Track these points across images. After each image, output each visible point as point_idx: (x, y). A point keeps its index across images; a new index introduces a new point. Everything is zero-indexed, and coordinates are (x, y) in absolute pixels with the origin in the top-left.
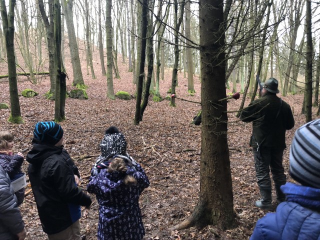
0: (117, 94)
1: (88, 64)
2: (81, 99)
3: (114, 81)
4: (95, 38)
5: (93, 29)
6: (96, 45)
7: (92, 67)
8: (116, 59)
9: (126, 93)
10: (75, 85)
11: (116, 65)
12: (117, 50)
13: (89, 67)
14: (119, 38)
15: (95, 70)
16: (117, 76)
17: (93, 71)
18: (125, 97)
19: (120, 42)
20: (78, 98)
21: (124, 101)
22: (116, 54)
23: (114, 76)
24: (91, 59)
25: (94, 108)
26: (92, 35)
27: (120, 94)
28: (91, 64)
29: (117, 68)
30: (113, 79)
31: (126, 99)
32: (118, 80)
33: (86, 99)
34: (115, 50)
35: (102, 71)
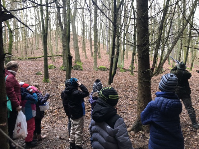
0: (99, 67)
1: (83, 50)
2: (79, 70)
3: (98, 60)
4: (87, 35)
5: (86, 30)
6: (88, 38)
7: (85, 52)
8: (99, 47)
9: (104, 67)
10: (76, 62)
11: (99, 51)
12: (100, 41)
13: (84, 52)
14: (102, 34)
15: (87, 54)
16: (100, 57)
17: (86, 54)
18: (104, 69)
19: (102, 37)
20: (77, 70)
21: (103, 72)
22: (99, 44)
23: (98, 57)
24: (85, 47)
25: (86, 75)
26: (86, 33)
27: (101, 68)
28: (85, 50)
29: (100, 52)
30: (97, 59)
31: (104, 70)
32: (100, 59)
33: (82, 70)
34: (99, 41)
35: (91, 54)
